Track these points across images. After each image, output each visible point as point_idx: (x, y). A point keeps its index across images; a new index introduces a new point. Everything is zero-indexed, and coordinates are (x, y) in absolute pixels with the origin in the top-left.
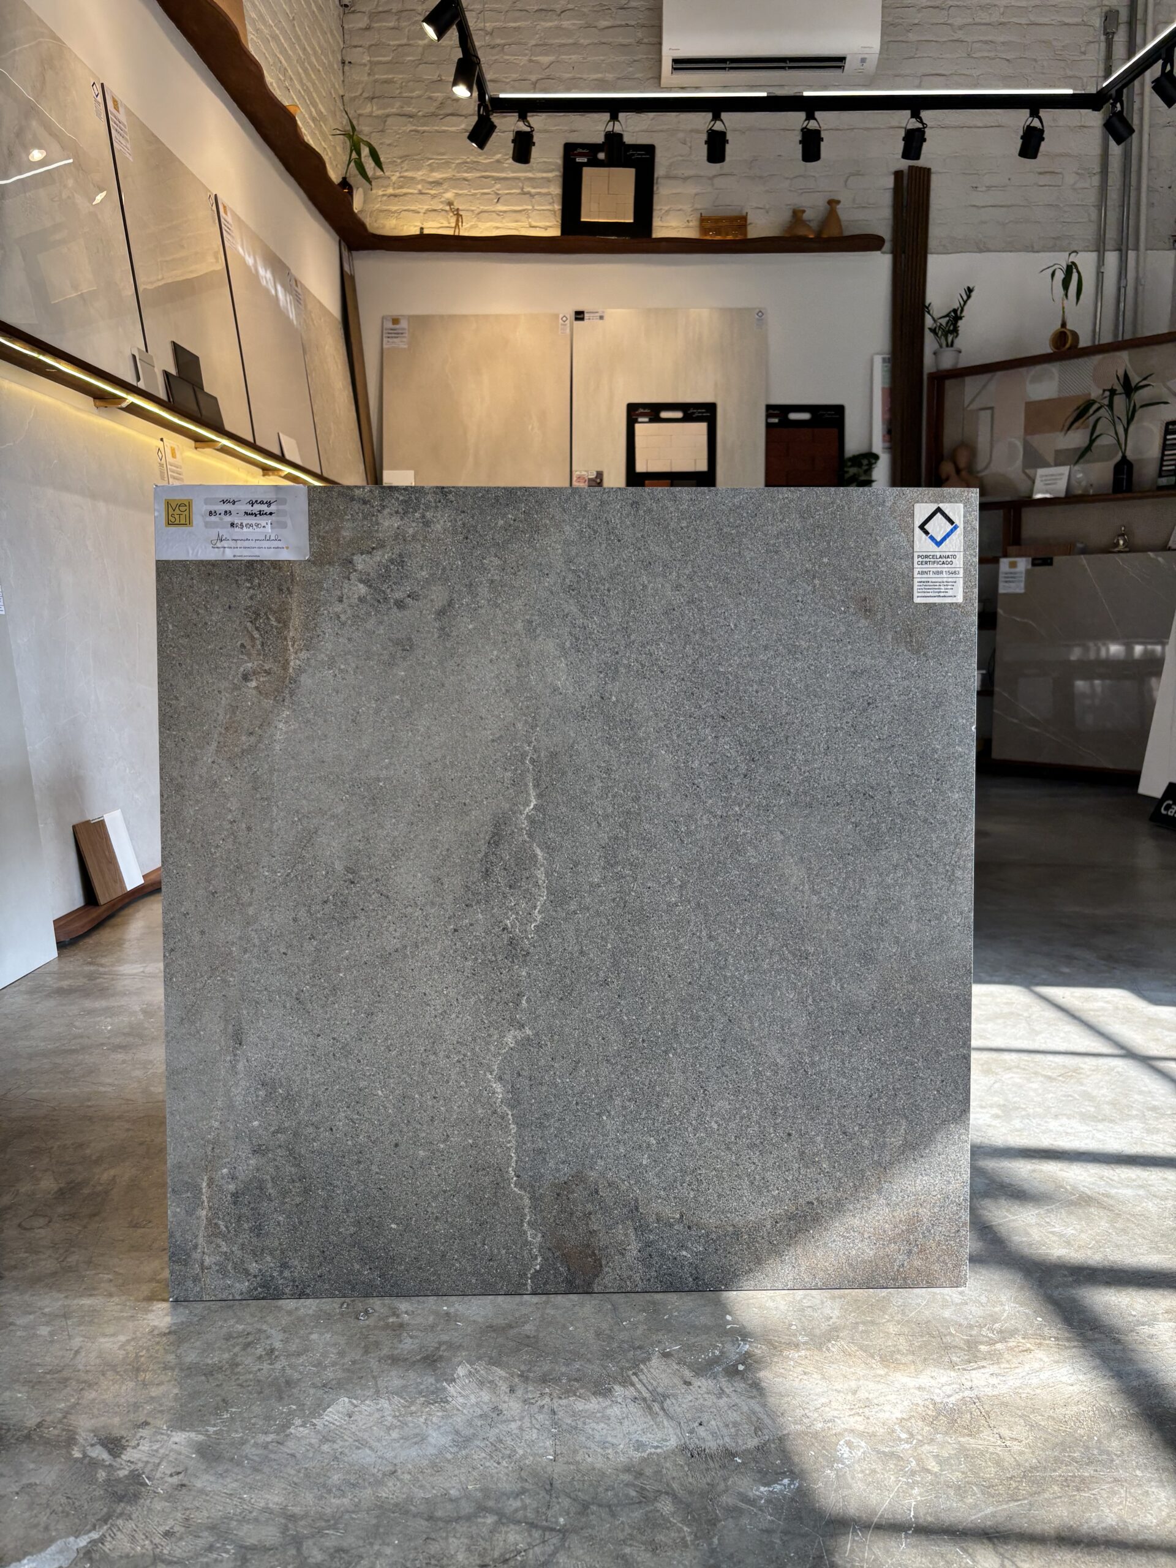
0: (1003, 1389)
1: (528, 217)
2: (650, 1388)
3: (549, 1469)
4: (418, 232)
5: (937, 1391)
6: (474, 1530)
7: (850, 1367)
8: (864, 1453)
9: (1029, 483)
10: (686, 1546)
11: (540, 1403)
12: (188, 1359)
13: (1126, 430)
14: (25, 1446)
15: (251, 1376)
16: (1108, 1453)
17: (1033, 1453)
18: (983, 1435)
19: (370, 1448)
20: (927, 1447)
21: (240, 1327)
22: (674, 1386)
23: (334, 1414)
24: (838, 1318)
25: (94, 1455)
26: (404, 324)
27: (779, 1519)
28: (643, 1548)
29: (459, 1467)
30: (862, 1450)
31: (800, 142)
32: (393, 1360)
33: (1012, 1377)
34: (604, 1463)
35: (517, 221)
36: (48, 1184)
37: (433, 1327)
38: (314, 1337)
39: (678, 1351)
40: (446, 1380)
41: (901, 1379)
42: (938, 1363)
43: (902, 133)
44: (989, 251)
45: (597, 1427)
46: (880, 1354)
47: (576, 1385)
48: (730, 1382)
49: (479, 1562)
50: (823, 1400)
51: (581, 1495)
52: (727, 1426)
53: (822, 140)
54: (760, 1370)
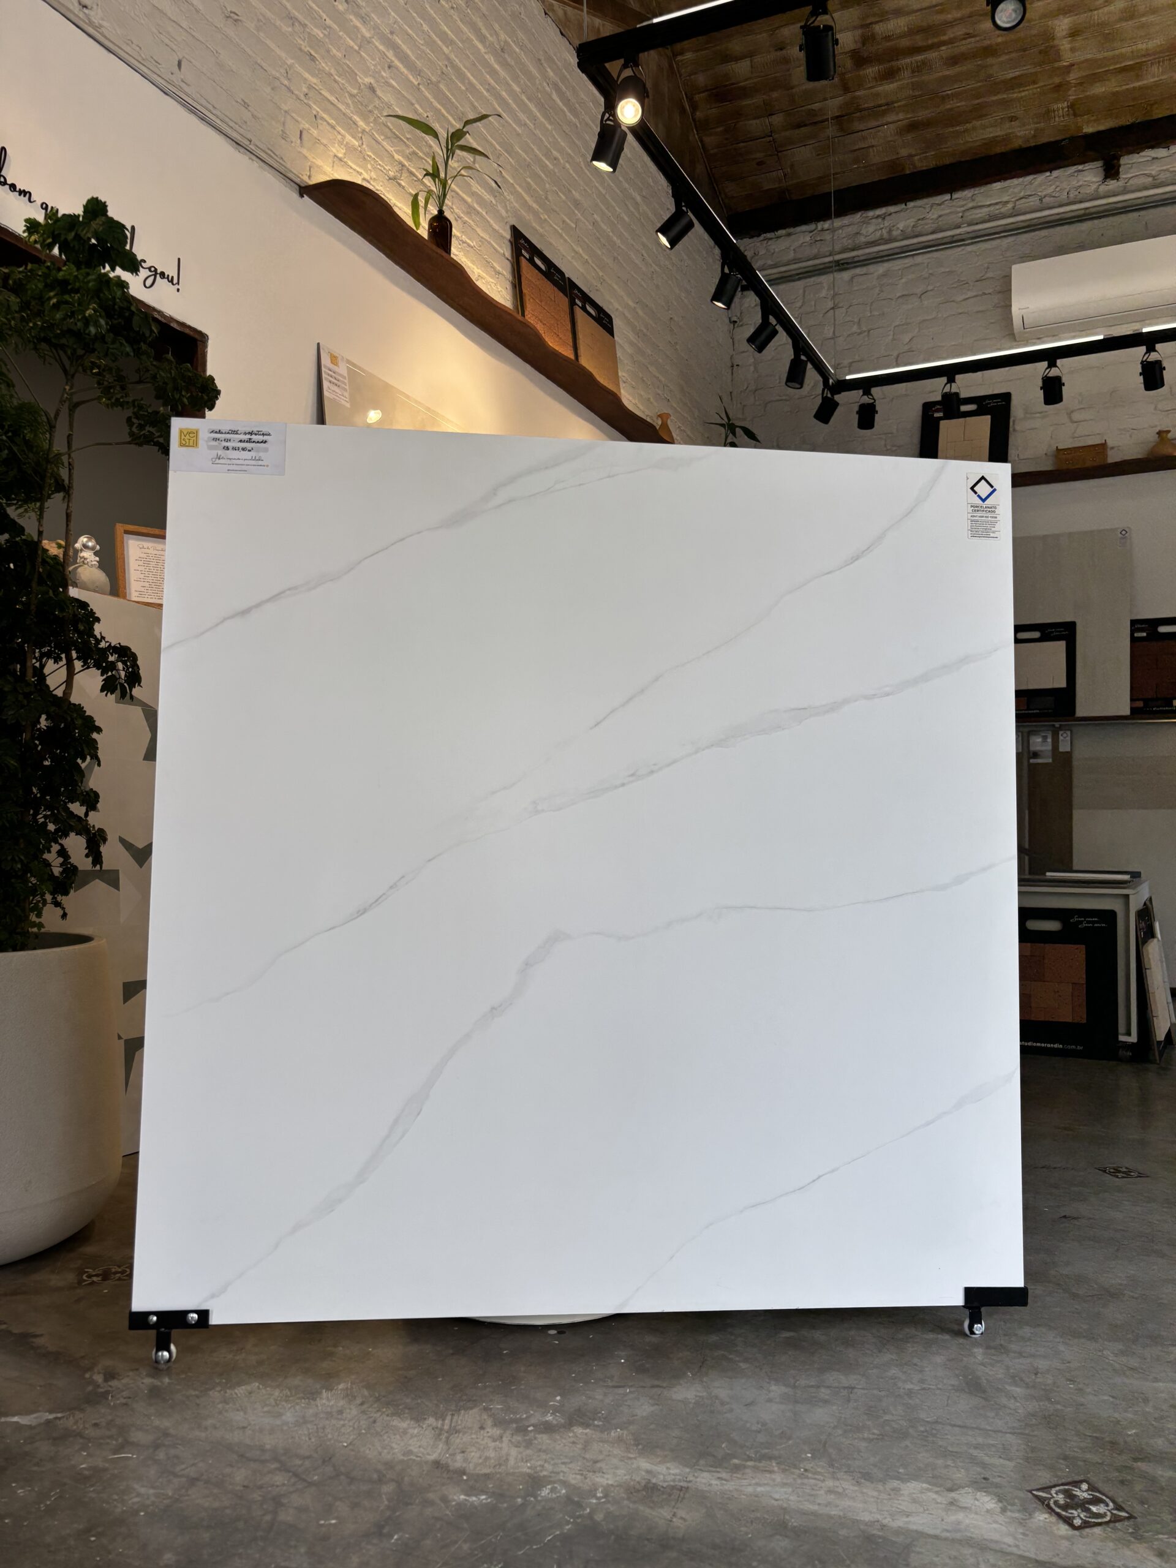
0: (716, 1488)
2: (453, 1425)
3: (338, 1450)
5: (662, 1477)
6: (260, 1468)
7: (612, 1447)
8: (560, 1496)
10: (377, 1511)
11: (372, 1415)
17: (687, 1530)
18: (660, 1510)
19: (245, 1413)
20: (609, 1506)
22: (471, 1428)
23: (241, 1391)
24: (643, 1417)
25: (95, 1378)
27: (453, 1515)
29: (285, 1435)
30: (558, 1495)
31: (1141, 374)
32: (307, 1371)
33: (733, 1483)
34: (375, 1456)
39: (498, 1409)
40: (327, 1389)
41: (644, 1464)
45: (393, 1437)
46: (646, 1446)
47: (407, 1411)
48: (512, 1434)
49: (245, 1484)
50: (566, 1460)
51: (342, 1469)
52: (480, 1458)
53: (1164, 369)
54: (542, 1433)
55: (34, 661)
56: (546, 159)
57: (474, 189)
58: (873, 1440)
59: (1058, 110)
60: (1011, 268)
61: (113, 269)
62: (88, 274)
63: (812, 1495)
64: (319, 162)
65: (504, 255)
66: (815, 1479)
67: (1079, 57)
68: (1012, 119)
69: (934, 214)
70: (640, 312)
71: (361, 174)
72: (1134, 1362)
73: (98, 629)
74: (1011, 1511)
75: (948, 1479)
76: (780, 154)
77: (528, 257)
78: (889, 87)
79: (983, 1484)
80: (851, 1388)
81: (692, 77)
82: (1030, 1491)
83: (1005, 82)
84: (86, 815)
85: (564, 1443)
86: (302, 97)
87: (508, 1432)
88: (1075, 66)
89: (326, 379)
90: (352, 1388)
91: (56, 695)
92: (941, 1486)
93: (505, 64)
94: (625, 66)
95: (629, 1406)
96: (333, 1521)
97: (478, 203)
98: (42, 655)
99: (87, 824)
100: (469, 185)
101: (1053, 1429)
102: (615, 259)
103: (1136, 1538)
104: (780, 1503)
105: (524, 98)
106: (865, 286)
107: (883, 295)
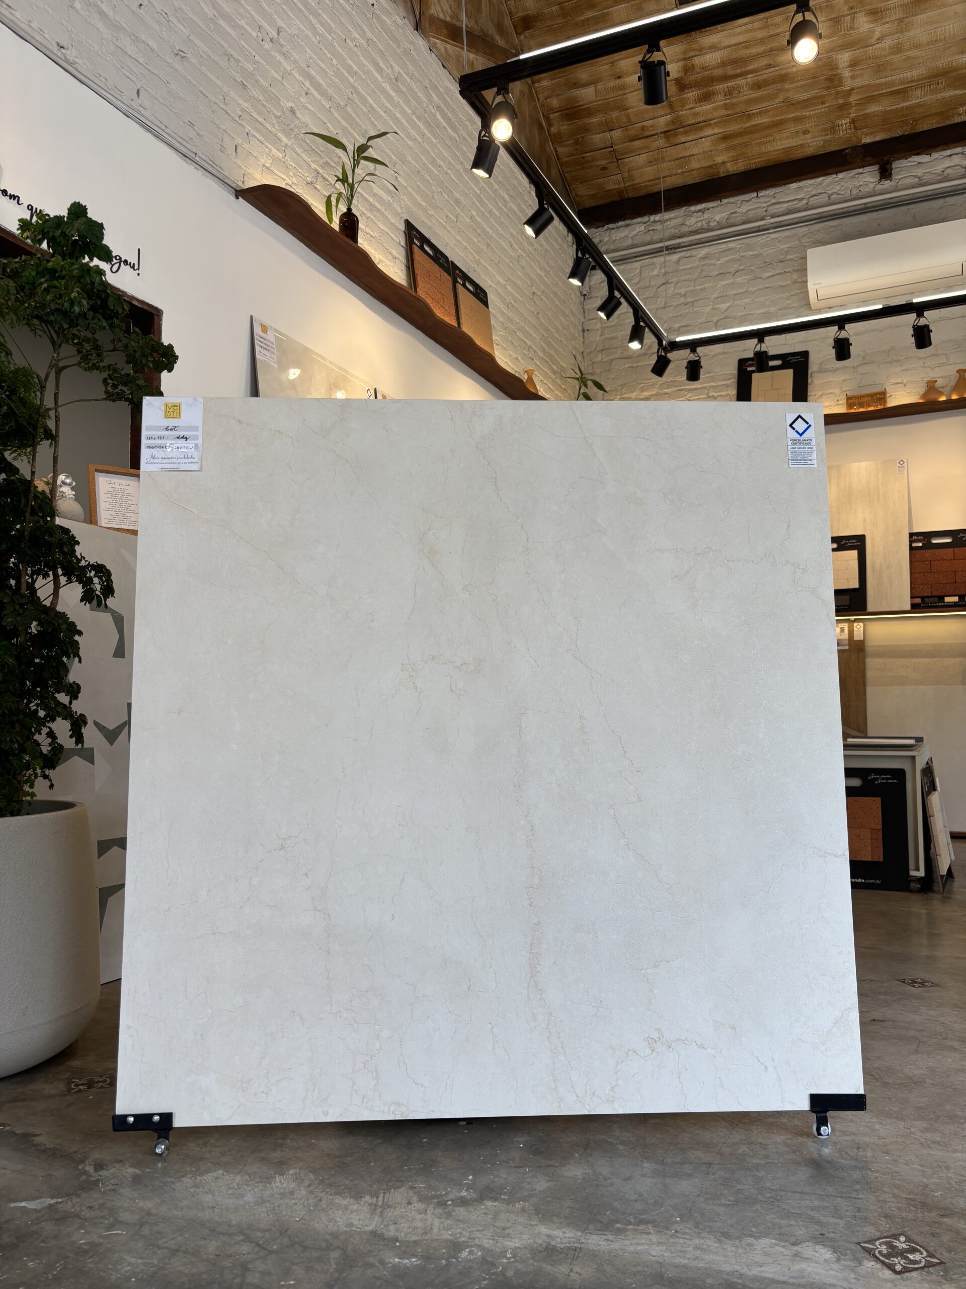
0: (604, 1248)
2: (385, 1201)
3: (292, 1224)
5: (559, 1240)
6: (228, 1240)
7: (517, 1216)
8: (477, 1258)
10: (327, 1273)
11: (318, 1194)
17: (582, 1282)
18: (559, 1267)
19: (213, 1195)
20: (517, 1264)
23: (208, 1177)
24: (541, 1191)
27: (390, 1275)
28: (304, 1268)
29: (247, 1213)
30: (475, 1256)
31: (912, 336)
32: (262, 1159)
33: (618, 1244)
34: (323, 1228)
39: (421, 1187)
40: (280, 1174)
41: (544, 1230)
45: (336, 1212)
46: (544, 1214)
47: (346, 1191)
48: (435, 1208)
49: (217, 1253)
50: (480, 1228)
51: (296, 1239)
52: (409, 1227)
53: (931, 331)
54: (459, 1206)
55: (27, 577)
56: (434, 166)
57: (375, 191)
58: (729, 1205)
59: (842, 125)
60: (806, 251)
61: (91, 259)
62: (72, 264)
63: (681, 1252)
64: (251, 171)
65: (400, 243)
66: (684, 1238)
67: (858, 82)
68: (806, 132)
69: (744, 209)
70: (508, 287)
71: (284, 180)
72: (937, 1137)
73: (79, 550)
74: (844, 1260)
75: (792, 1235)
76: (619, 162)
77: (418, 244)
78: (706, 107)
79: (820, 1239)
80: (710, 1164)
81: (548, 100)
82: (859, 1243)
83: (799, 102)
84: (70, 703)
85: (477, 1214)
86: (237, 119)
87: (431, 1208)
88: (855, 91)
89: (258, 345)
90: (300, 1173)
91: (45, 605)
92: (786, 1241)
93: (399, 91)
94: (498, 93)
95: (529, 1182)
96: (292, 1282)
97: (378, 202)
98: (33, 573)
99: (71, 711)
100: (371, 188)
101: (874, 1192)
102: (488, 245)
103: (946, 1280)
104: (657, 1258)
105: (414, 117)
106: (689, 266)
107: (704, 274)
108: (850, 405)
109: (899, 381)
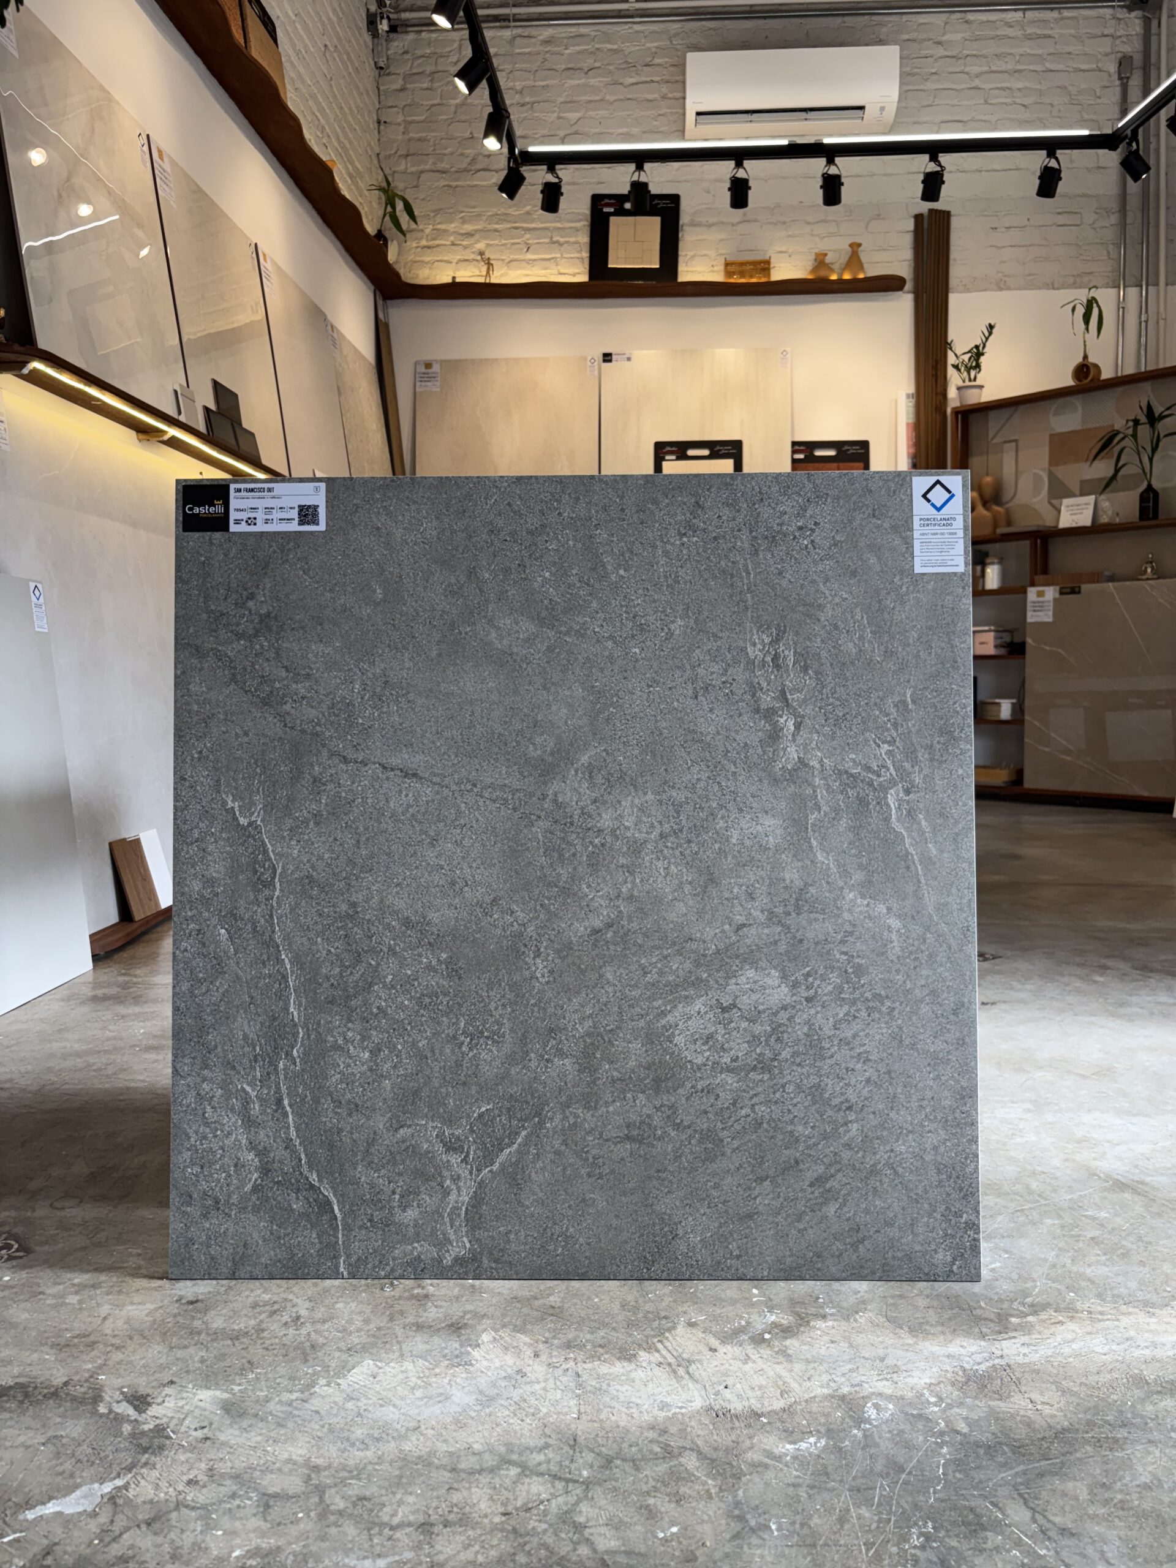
0: (1035, 1357)
1: (557, 265)
2: (675, 1354)
3: (573, 1426)
4: (450, 280)
5: (968, 1359)
6: (497, 1481)
7: (878, 1337)
8: (892, 1414)
9: (1055, 512)
10: (710, 1497)
11: (565, 1366)
12: (215, 1325)
13: (1151, 460)
14: (51, 1402)
15: (277, 1340)
16: (1142, 1417)
17: (1065, 1416)
18: (1012, 1400)
19: (394, 1406)
20: (956, 1410)
21: (266, 1297)
22: (699, 1353)
23: (357, 1376)
24: (866, 1292)
25: (119, 1411)
26: (436, 368)
27: (805, 1474)
28: (667, 1499)
29: (483, 1424)
30: (890, 1412)
31: (821, 187)
32: (418, 1327)
33: (1044, 1347)
34: (628, 1421)
35: (546, 269)
36: (80, 1168)
37: (457, 1298)
38: (340, 1305)
39: (704, 1321)
40: (471, 1345)
41: (931, 1346)
42: (968, 1334)
43: (921, 177)
44: (1009, 289)
45: (621, 1389)
46: (908, 1325)
47: (601, 1350)
48: (756, 1349)
49: (502, 1510)
50: (850, 1366)
51: (605, 1450)
52: (753, 1389)
53: (843, 185)
54: (786, 1338)
60: (685, 56)
63: (1127, 1339)
66: (1109, 1320)
85: (823, 1345)
87: (748, 1348)
96: (674, 1529)
104: (1111, 1356)
106: (527, 50)
107: (547, 65)
108: (729, 274)
109: (784, 249)
